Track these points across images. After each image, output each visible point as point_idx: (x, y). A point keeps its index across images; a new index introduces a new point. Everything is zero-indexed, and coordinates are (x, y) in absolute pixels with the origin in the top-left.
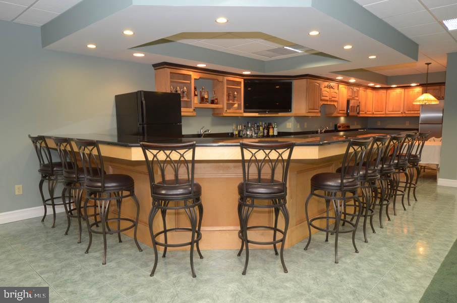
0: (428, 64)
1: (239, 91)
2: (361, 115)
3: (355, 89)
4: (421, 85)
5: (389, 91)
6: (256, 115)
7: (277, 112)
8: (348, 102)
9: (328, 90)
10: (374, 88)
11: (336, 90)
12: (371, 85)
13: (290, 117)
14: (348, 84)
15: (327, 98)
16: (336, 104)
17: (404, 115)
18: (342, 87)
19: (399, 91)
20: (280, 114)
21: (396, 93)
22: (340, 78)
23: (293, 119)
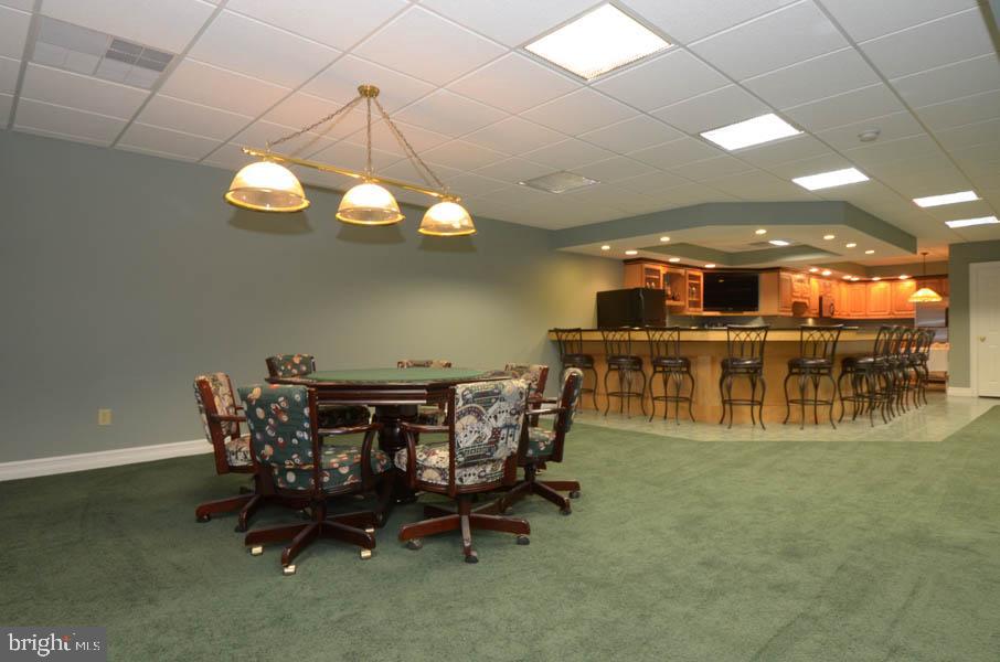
0: (925, 254)
1: (697, 286)
2: (835, 317)
3: (828, 282)
4: (914, 278)
5: (870, 285)
6: (718, 314)
7: (741, 311)
8: (821, 299)
9: (799, 284)
10: (849, 282)
11: (807, 285)
12: (847, 277)
13: (756, 317)
14: (818, 276)
15: (799, 295)
16: (807, 301)
17: (893, 317)
18: (814, 281)
19: (883, 285)
20: (746, 313)
21: (880, 287)
22: (814, 270)
23: (760, 319)
